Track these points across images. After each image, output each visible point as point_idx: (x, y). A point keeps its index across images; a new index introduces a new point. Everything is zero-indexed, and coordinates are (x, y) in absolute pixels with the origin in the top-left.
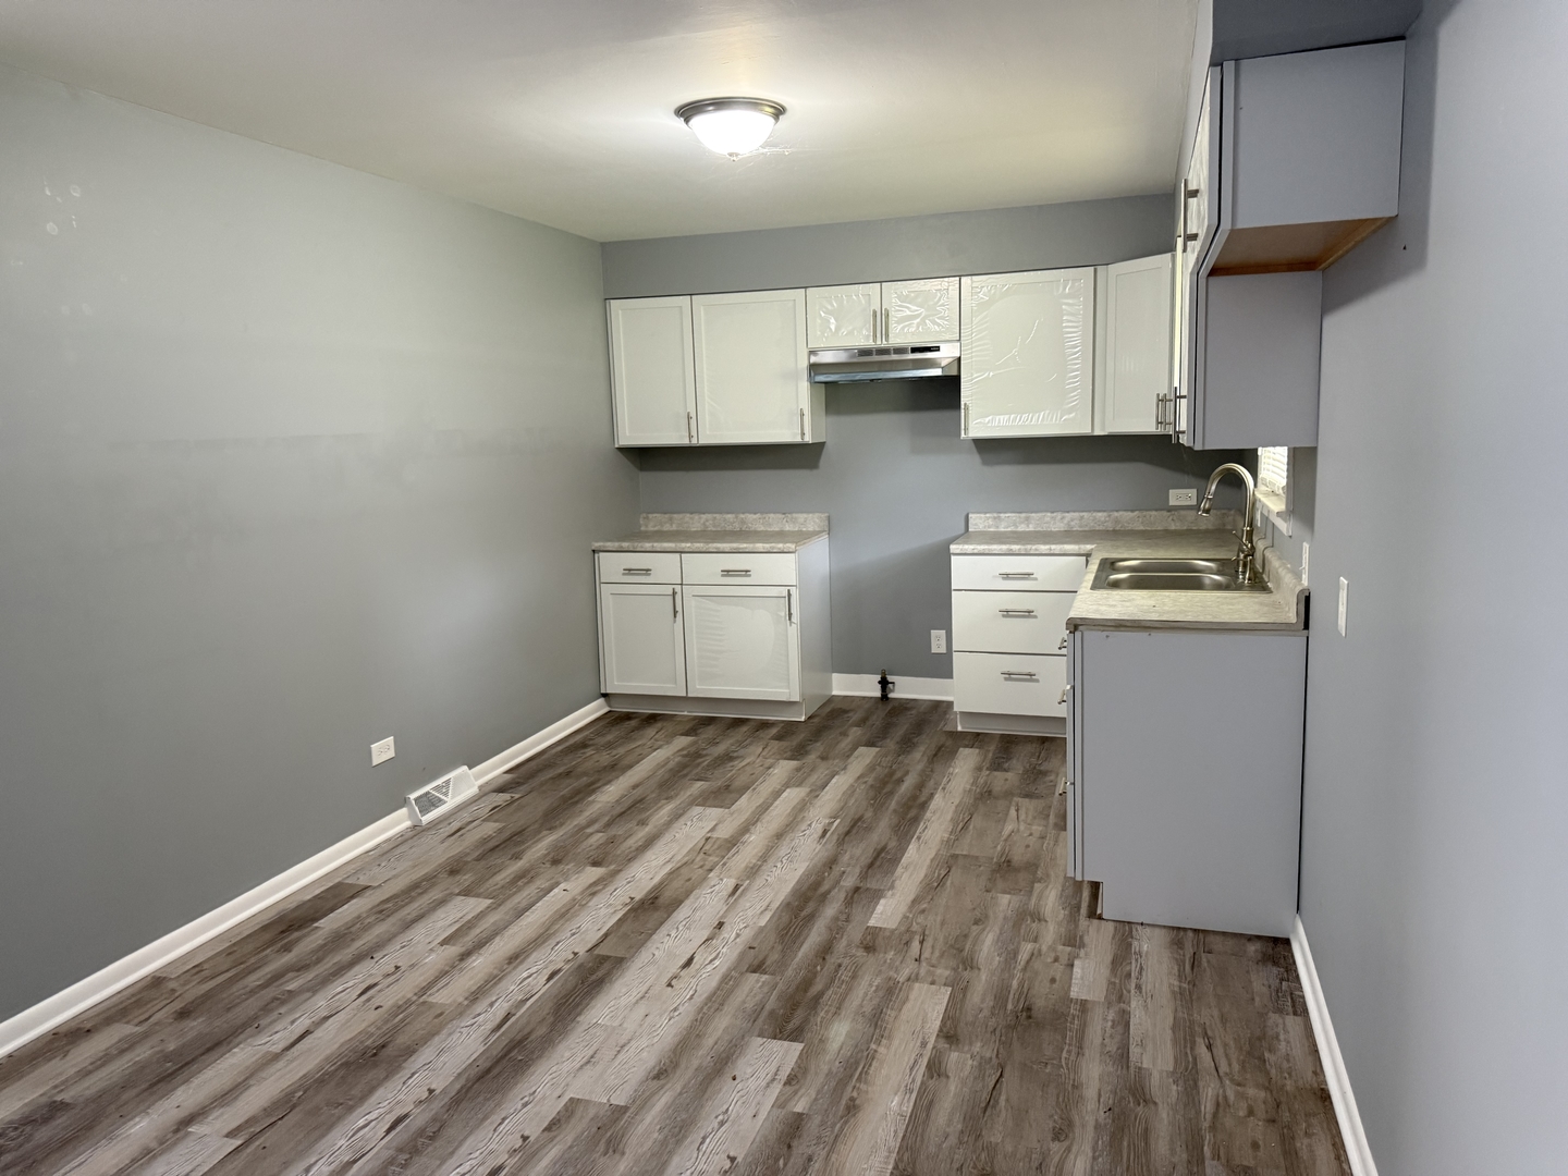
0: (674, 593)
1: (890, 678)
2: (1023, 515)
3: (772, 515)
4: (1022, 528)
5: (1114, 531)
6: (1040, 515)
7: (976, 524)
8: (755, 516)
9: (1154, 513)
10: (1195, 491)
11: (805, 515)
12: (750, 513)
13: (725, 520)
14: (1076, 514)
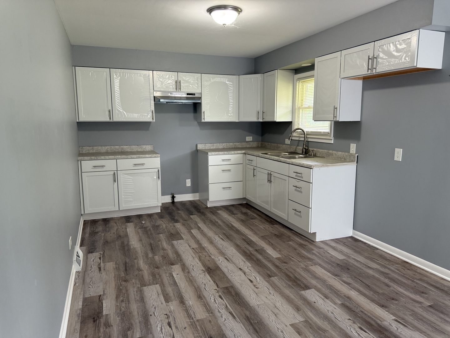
0: (114, 174)
1: (175, 196)
2: (212, 144)
3: (133, 146)
4: (212, 148)
5: (235, 148)
6: (216, 144)
7: (199, 147)
8: (127, 147)
9: (243, 143)
10: (252, 137)
11: (146, 146)
12: (125, 146)
13: (115, 148)
14: (225, 144)
